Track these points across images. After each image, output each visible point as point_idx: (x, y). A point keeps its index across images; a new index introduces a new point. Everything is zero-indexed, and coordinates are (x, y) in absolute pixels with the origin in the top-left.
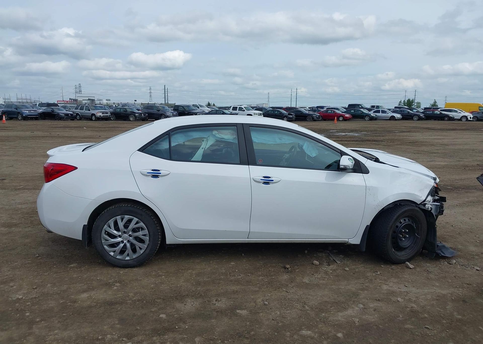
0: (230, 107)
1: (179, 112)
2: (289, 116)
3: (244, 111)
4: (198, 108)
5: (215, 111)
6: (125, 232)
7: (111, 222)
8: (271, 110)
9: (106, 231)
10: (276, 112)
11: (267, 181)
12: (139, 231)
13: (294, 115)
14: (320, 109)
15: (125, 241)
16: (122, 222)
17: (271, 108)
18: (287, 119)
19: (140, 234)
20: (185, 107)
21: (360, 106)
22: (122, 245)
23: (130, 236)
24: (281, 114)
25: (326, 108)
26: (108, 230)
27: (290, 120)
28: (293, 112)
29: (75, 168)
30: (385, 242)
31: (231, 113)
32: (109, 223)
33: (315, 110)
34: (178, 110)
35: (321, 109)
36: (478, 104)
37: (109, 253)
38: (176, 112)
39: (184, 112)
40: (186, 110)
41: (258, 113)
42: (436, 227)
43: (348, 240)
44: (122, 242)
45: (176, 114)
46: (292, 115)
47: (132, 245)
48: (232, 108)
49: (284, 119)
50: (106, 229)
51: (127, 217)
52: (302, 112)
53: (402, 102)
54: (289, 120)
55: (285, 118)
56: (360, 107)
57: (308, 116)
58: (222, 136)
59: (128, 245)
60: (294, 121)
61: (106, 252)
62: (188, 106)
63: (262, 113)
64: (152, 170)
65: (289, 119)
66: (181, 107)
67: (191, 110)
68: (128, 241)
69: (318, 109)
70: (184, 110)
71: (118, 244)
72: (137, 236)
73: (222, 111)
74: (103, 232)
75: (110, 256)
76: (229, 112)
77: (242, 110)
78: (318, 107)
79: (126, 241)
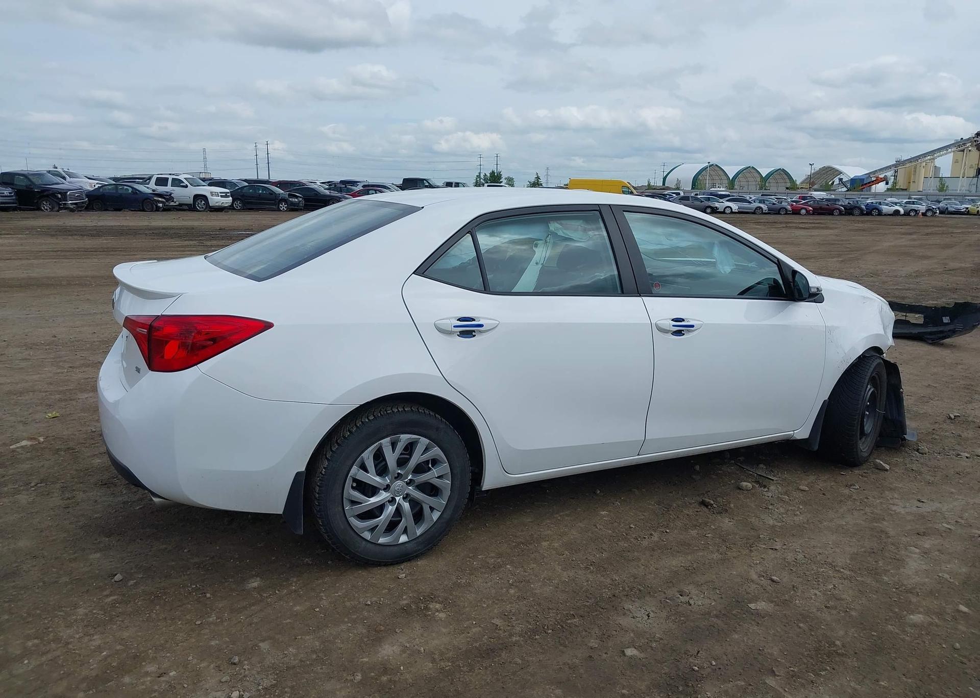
0: (150, 179)
1: (15, 189)
2: (291, 199)
3: (186, 186)
4: (64, 178)
5: (110, 187)
6: (399, 477)
7: (368, 456)
8: (247, 186)
9: (355, 480)
10: (260, 192)
11: (681, 328)
12: (430, 469)
13: (301, 197)
14: (350, 187)
15: (397, 499)
16: (394, 451)
17: (246, 181)
18: (286, 206)
19: (431, 476)
20: (30, 177)
21: (425, 182)
22: (390, 509)
23: (410, 483)
24: (272, 194)
25: (362, 184)
26: (362, 476)
27: (293, 207)
28: (297, 190)
29: (267, 326)
30: (855, 428)
31: (153, 191)
32: (363, 458)
33: (341, 187)
34: (13, 184)
35: (352, 186)
36: (620, 182)
37: (361, 535)
38: (10, 189)
39: (32, 188)
40: (35, 185)
41: (220, 193)
42: (902, 392)
43: (793, 432)
44: (392, 501)
45: (10, 193)
46: (297, 197)
47: (414, 503)
48: (153, 180)
49: (280, 205)
50: (356, 474)
51: (405, 438)
52: (316, 192)
53: (482, 176)
54: (292, 209)
55: (282, 204)
56: (426, 184)
57: (329, 200)
58: (570, 235)
59: (406, 506)
60: (301, 209)
61: (352, 533)
62: (39, 175)
63: (228, 193)
64: (459, 320)
65: (291, 205)
66: (22, 177)
67: (49, 185)
68: (406, 497)
69: (346, 187)
70: (30, 183)
71: (381, 508)
72: (425, 482)
73: (132, 188)
74: (349, 482)
75: (364, 543)
76: (148, 188)
77: (181, 184)
78: (342, 182)
79: (399, 498)
